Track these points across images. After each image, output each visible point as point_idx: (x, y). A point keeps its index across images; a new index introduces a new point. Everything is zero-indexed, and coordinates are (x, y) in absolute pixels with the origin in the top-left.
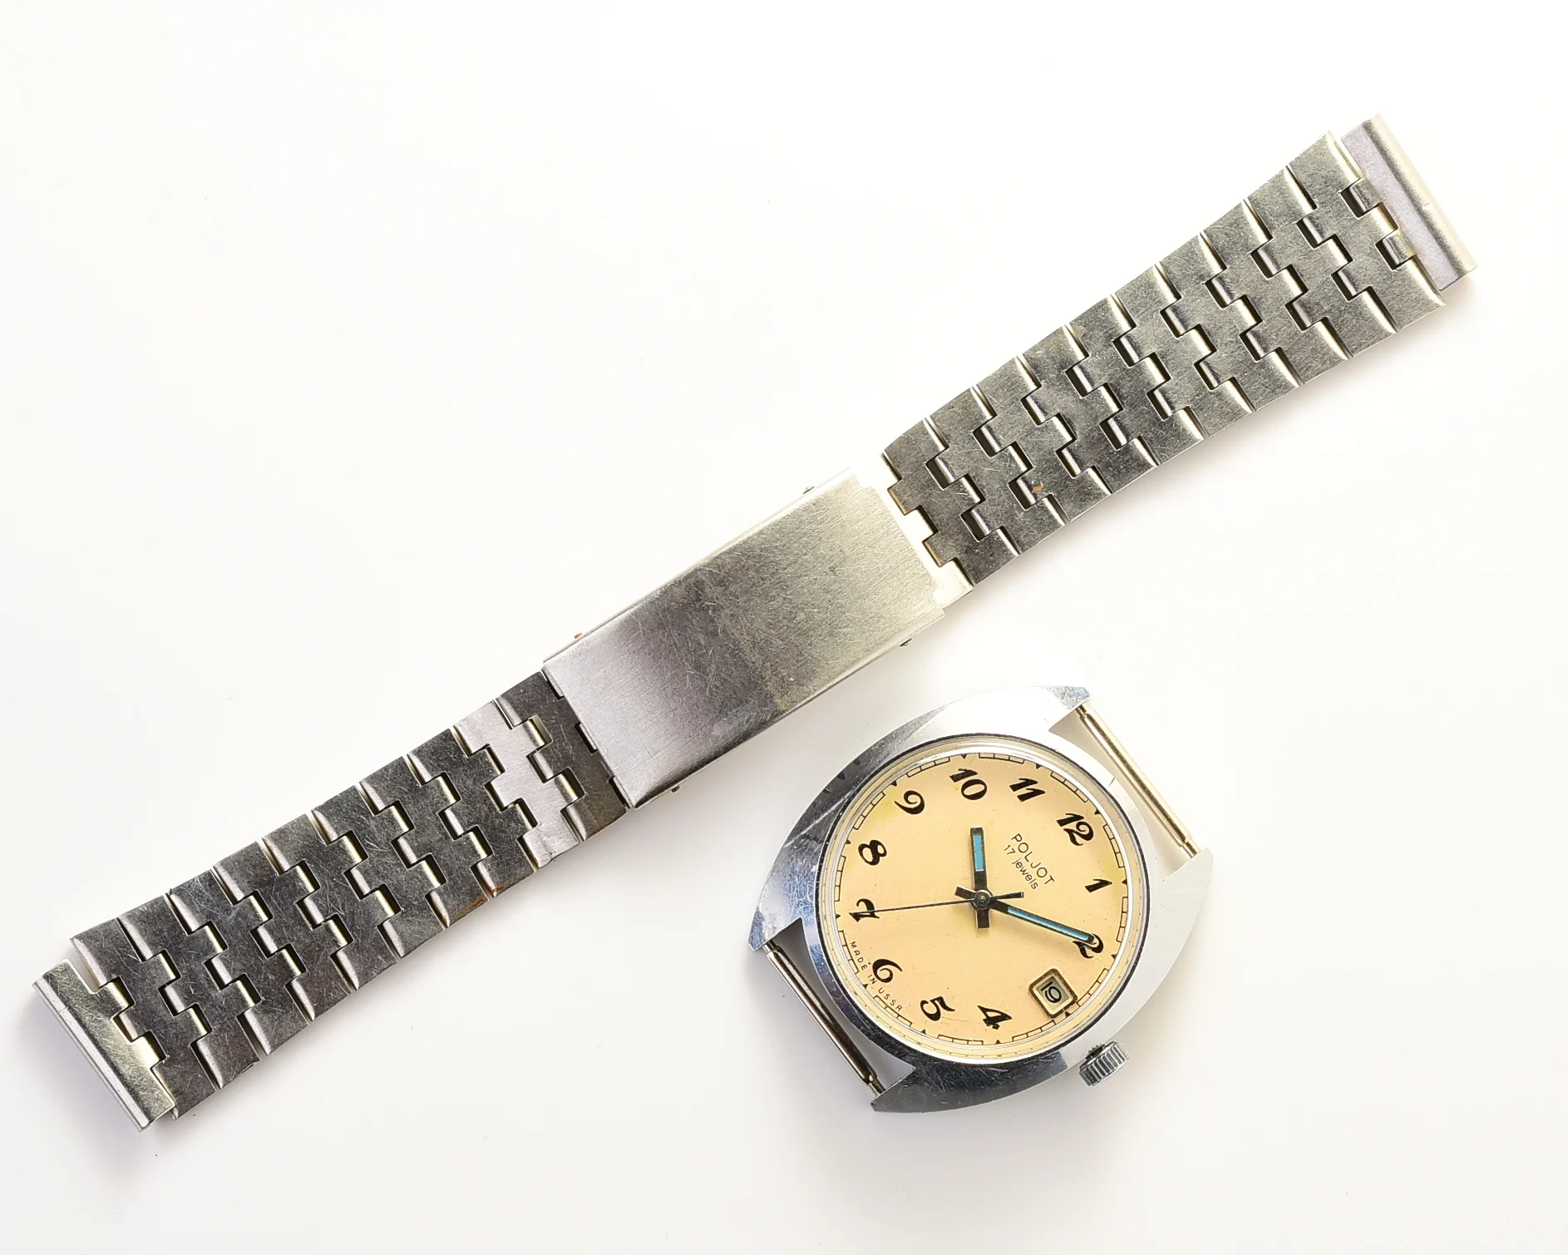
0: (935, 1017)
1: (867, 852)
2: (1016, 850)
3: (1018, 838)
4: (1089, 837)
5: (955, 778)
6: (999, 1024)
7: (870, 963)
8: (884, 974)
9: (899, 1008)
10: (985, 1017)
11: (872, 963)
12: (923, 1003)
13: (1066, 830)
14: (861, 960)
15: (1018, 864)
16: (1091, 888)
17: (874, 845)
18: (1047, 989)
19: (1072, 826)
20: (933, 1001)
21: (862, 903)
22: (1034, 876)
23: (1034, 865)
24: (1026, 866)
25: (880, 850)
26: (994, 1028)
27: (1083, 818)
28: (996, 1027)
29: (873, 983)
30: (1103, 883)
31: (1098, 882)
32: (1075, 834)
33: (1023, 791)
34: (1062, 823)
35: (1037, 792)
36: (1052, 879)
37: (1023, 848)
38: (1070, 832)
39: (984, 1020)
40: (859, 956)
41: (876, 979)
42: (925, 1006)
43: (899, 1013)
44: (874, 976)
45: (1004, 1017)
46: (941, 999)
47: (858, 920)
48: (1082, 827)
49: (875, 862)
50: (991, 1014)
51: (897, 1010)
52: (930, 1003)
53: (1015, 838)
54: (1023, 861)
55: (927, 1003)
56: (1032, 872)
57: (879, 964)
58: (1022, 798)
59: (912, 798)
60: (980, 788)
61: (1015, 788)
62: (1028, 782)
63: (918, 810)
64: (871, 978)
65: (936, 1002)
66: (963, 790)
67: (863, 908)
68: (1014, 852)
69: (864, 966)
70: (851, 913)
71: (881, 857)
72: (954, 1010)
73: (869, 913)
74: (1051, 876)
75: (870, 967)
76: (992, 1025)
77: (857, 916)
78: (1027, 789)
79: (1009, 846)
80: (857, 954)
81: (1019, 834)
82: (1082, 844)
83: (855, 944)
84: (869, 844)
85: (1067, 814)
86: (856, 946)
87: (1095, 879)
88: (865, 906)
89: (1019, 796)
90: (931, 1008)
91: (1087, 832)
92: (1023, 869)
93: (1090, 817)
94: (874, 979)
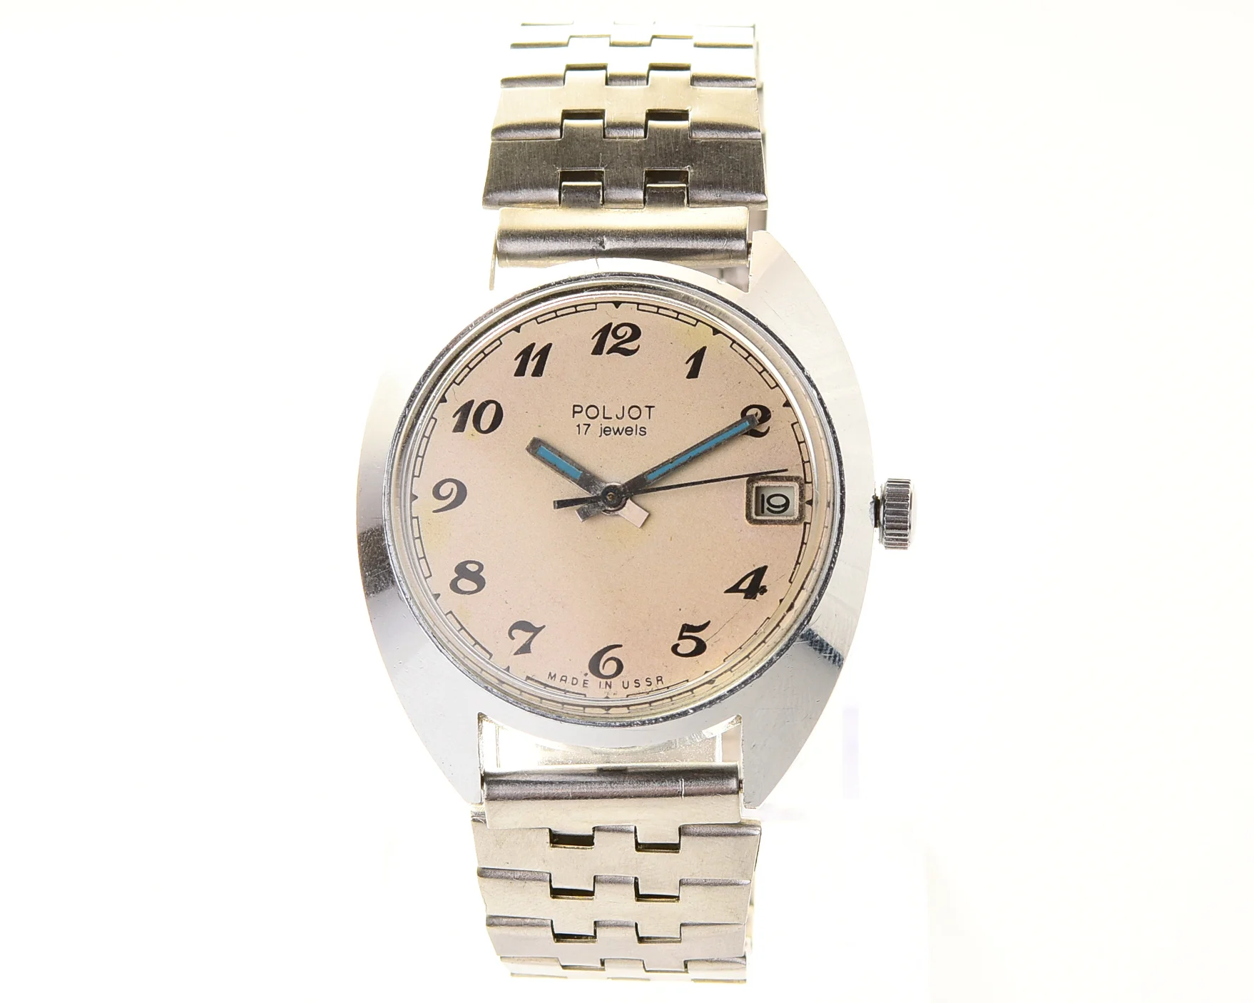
0: (700, 648)
1: (465, 584)
2: (589, 421)
3: (578, 409)
4: (636, 333)
5: (460, 427)
6: (762, 584)
7: (586, 674)
8: (610, 668)
9: (659, 679)
10: (743, 595)
11: (588, 672)
12: (675, 649)
13: (608, 353)
14: (575, 681)
15: (606, 431)
16: (693, 374)
17: (462, 570)
18: (766, 505)
19: (610, 341)
20: (681, 637)
21: (515, 633)
22: (632, 424)
23: (620, 416)
24: (614, 424)
25: (472, 568)
26: (762, 593)
27: (610, 324)
28: (763, 590)
29: (610, 687)
30: (698, 357)
31: (693, 360)
32: (621, 346)
33: (531, 365)
34: (598, 350)
35: (545, 352)
36: (650, 407)
37: (592, 412)
38: (615, 349)
39: (745, 598)
40: (569, 680)
41: (609, 681)
42: (679, 650)
43: (664, 685)
44: (603, 681)
45: (760, 573)
46: (686, 628)
47: (529, 651)
48: (620, 332)
49: (481, 583)
50: (745, 586)
51: (660, 685)
52: (680, 642)
53: (574, 412)
54: (606, 423)
55: (678, 645)
56: (627, 422)
57: (594, 666)
58: (538, 372)
59: (444, 491)
60: (492, 408)
61: (520, 372)
62: (526, 353)
63: (462, 492)
64: (603, 685)
65: (685, 634)
66: (479, 430)
67: (522, 637)
68: (589, 425)
69: (584, 683)
70: (516, 654)
71: (481, 574)
72: (709, 622)
73: (531, 634)
74: (646, 407)
75: (591, 677)
76: (758, 594)
77: (525, 649)
78: (533, 360)
79: (578, 426)
80: (565, 681)
81: (574, 406)
82: (639, 346)
83: (552, 675)
84: (457, 575)
85: (593, 339)
86: (555, 675)
87: (687, 363)
88: (520, 631)
89: (534, 375)
90: (688, 646)
91: (630, 331)
92: (616, 430)
93: (617, 316)
94: (607, 683)
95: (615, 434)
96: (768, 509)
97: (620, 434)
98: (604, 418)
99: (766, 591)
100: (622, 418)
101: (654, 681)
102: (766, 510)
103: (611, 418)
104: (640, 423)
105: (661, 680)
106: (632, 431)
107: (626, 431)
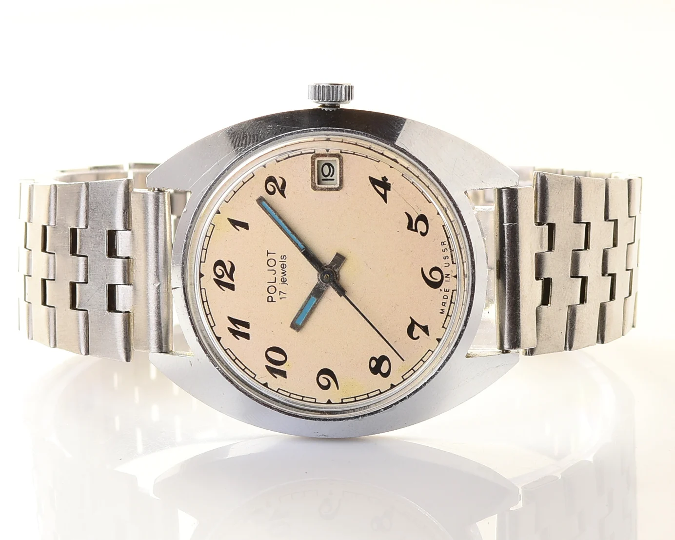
0: (422, 218)
1: (384, 368)
2: (278, 292)
3: (270, 299)
4: (220, 263)
5: (283, 374)
6: (381, 180)
7: (441, 290)
8: (437, 275)
9: (443, 243)
10: (388, 192)
11: (439, 289)
12: (423, 234)
13: (233, 280)
14: (445, 297)
15: (284, 281)
16: (245, 226)
17: (376, 370)
18: (329, 177)
19: (226, 279)
20: (416, 230)
21: (415, 336)
22: (279, 264)
23: (274, 272)
24: (279, 275)
25: (374, 363)
26: (387, 180)
27: (215, 279)
28: (385, 179)
29: (449, 275)
30: (235, 223)
31: (237, 227)
32: (229, 272)
33: (242, 329)
34: (232, 287)
35: (234, 321)
36: (268, 253)
37: (272, 290)
38: (231, 276)
39: (390, 190)
40: (445, 301)
41: (445, 276)
42: (424, 231)
43: (447, 240)
44: (445, 279)
45: (374, 181)
46: (410, 227)
47: (426, 327)
48: (220, 273)
49: (384, 358)
50: (382, 191)
51: (447, 243)
52: (419, 231)
53: (272, 301)
54: (279, 281)
55: (421, 232)
56: (278, 268)
57: (435, 285)
58: (246, 325)
59: (324, 383)
60: (270, 354)
61: (247, 336)
62: (235, 333)
63: (326, 372)
64: (447, 279)
65: (414, 228)
66: (285, 361)
67: (417, 331)
68: (280, 292)
69: (446, 291)
70: (428, 335)
71: (378, 358)
72: (406, 213)
73: (415, 325)
74: (267, 255)
75: (442, 287)
76: (387, 182)
77: (425, 329)
78: (239, 328)
79: (281, 298)
80: (445, 303)
81: (268, 301)
82: (228, 261)
83: (442, 311)
84: (379, 374)
85: (224, 290)
86: (442, 310)
87: (238, 230)
88: (414, 332)
89: (248, 328)
90: (421, 226)
91: (219, 267)
92: (283, 275)
93: (209, 276)
94: (446, 277)
95: (285, 275)
96: (331, 176)
97: (286, 272)
98: (275, 282)
99: (385, 177)
100: (275, 271)
101: (444, 247)
102: (332, 178)
103: (275, 278)
104: (278, 259)
105: (443, 242)
106: (283, 264)
107: (283, 268)
